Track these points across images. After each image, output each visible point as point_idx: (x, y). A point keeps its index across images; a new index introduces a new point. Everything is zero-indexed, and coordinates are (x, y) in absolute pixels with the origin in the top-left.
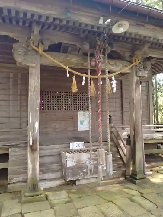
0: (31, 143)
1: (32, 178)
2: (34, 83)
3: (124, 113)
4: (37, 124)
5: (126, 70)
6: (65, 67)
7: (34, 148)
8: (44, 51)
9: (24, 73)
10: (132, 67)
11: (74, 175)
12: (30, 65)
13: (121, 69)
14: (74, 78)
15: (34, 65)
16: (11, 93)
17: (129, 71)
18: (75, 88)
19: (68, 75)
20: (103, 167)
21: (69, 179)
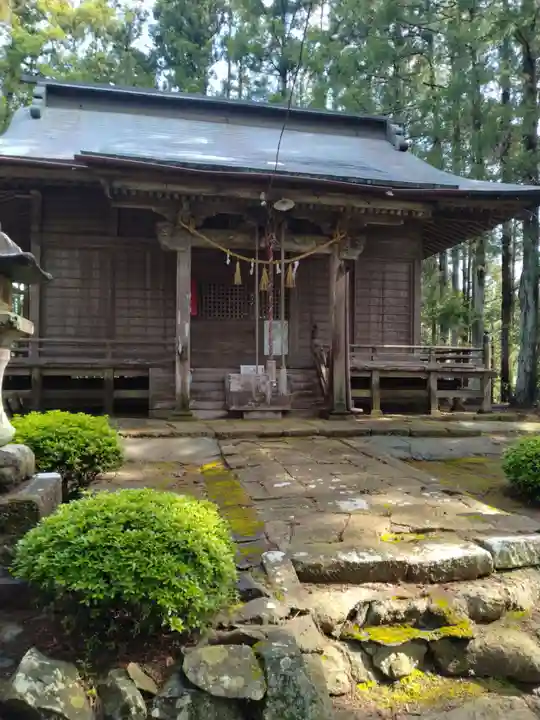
0: (180, 350)
1: (182, 395)
2: (184, 272)
3: (356, 324)
4: (187, 327)
5: (324, 249)
6: (224, 250)
7: (184, 355)
8: (197, 228)
9: (171, 259)
10: (331, 246)
11: (241, 404)
12: (179, 249)
13: (313, 249)
14: (238, 264)
15: (182, 249)
16: (148, 286)
17: (327, 252)
18: (238, 279)
19: (228, 261)
20: (272, 383)
21: (233, 408)
